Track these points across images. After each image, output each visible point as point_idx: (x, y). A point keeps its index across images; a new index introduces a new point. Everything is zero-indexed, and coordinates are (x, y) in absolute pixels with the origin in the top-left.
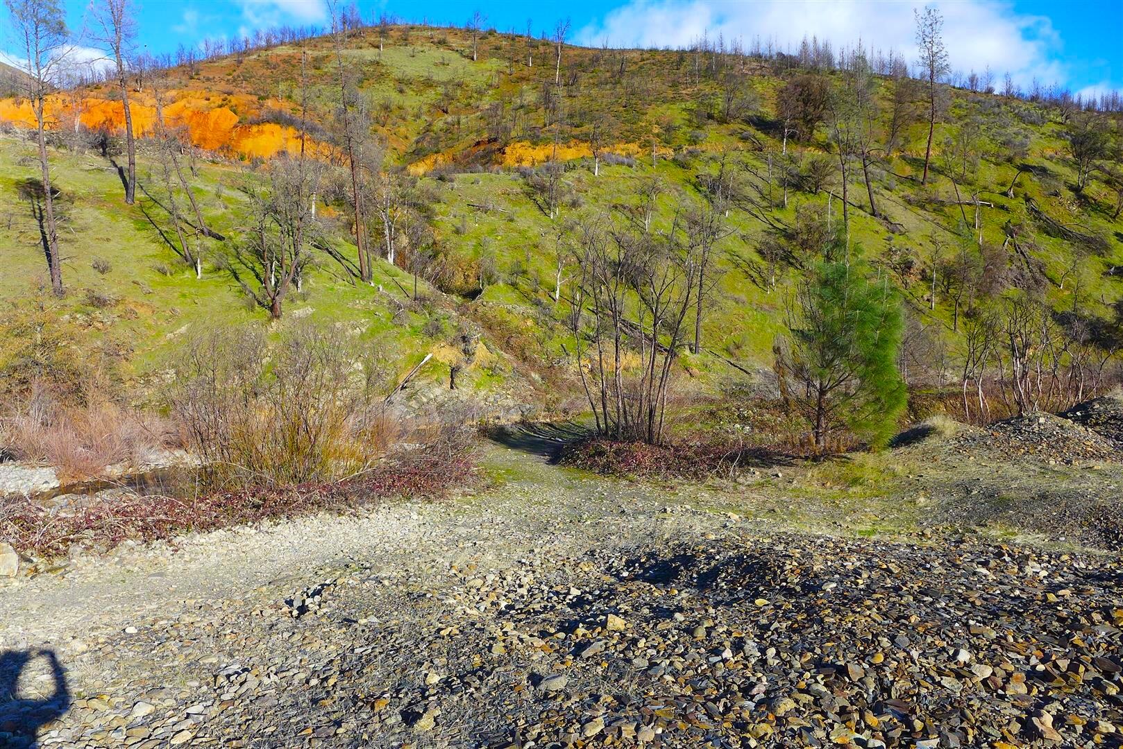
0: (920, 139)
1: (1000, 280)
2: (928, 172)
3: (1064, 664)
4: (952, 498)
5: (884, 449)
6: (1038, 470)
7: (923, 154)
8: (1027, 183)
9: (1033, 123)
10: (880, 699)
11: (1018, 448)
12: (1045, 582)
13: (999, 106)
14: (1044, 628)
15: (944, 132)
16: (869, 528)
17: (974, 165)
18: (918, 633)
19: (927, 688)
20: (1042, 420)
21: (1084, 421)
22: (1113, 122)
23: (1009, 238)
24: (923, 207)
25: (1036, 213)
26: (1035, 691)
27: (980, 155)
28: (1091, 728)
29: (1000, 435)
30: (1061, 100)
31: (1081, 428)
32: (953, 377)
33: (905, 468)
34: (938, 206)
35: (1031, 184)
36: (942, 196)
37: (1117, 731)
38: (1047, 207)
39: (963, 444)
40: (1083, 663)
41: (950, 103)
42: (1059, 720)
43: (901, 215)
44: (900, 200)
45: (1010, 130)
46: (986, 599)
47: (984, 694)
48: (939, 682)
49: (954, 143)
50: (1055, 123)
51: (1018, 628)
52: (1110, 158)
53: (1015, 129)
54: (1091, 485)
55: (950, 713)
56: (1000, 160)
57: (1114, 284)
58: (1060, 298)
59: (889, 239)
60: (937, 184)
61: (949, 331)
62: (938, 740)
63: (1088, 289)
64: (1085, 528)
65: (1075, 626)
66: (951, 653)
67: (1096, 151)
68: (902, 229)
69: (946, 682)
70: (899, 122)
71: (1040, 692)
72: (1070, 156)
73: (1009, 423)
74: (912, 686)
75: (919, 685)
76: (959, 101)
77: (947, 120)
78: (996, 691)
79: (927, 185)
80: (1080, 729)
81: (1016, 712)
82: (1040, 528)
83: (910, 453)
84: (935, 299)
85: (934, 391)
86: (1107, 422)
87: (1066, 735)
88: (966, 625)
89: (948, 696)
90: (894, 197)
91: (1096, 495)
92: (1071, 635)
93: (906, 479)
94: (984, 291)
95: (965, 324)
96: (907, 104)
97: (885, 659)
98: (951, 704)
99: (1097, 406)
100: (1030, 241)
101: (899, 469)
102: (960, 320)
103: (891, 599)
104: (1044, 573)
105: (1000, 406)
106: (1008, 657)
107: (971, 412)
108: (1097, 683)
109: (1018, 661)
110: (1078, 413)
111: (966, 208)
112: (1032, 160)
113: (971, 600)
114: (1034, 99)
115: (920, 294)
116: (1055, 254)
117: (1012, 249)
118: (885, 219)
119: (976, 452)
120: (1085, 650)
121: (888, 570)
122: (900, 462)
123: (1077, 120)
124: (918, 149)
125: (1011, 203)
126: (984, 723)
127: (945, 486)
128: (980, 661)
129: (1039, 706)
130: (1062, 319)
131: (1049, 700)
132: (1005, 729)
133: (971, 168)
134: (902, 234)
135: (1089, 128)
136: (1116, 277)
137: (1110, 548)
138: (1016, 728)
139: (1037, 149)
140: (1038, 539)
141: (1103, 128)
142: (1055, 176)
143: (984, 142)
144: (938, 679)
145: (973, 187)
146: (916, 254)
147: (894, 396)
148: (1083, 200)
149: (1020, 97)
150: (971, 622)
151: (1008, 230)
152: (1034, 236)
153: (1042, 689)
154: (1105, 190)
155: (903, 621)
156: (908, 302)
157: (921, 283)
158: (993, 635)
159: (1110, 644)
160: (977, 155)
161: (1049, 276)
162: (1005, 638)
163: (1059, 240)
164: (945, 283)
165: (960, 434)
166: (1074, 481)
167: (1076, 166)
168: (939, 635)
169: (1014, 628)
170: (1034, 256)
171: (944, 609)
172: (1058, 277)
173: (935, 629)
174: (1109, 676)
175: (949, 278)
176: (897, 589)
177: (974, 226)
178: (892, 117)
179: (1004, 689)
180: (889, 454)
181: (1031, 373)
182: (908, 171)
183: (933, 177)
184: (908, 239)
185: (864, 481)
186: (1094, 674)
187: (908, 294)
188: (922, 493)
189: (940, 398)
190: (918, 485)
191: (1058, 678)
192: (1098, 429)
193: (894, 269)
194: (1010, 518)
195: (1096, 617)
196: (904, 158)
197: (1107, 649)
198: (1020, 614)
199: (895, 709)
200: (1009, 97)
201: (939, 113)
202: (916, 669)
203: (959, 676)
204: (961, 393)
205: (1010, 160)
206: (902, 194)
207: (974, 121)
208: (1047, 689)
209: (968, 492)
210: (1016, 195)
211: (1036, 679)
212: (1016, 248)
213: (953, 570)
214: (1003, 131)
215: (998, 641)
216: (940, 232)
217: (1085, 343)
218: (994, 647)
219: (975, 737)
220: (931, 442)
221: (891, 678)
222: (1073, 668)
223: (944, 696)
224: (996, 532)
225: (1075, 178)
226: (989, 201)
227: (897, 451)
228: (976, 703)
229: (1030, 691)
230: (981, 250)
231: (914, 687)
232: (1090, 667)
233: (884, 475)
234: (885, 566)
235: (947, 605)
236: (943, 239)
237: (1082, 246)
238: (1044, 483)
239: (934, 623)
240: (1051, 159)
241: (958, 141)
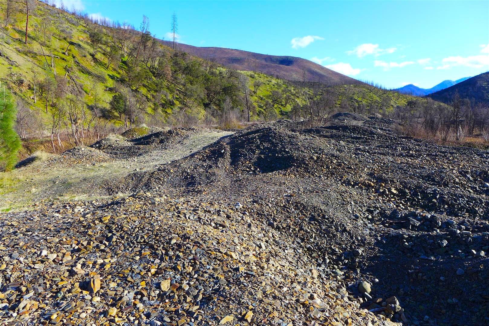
0: (22, 21)
1: (65, 91)
2: (27, 38)
3: (85, 243)
4: (48, 187)
5: (13, 169)
6: (82, 169)
7: (24, 29)
8: (73, 50)
9: (74, 24)
10: (5, 285)
11: (74, 161)
12: (82, 213)
13: (59, 14)
14: (78, 232)
15: (34, 20)
16: (8, 207)
17: (49, 38)
18: (23, 249)
19: (28, 272)
20: (83, 149)
21: (99, 148)
22: (105, 30)
23: (67, 73)
24: (26, 55)
25: (77, 63)
26: (75, 257)
27: (52, 34)
28: (95, 263)
29: (67, 157)
30: (84, 17)
31: (98, 151)
32: (47, 133)
33: (24, 177)
34: (34, 55)
35: (75, 50)
36: (35, 51)
37: (104, 261)
38: (82, 61)
39: (51, 162)
40: (92, 241)
41: (36, 7)
42: (83, 265)
43: (15, 57)
44: (14, 50)
45: (64, 26)
46: (55, 227)
47: (54, 265)
48: (34, 267)
49: (39, 27)
50: (83, 26)
51: (68, 235)
52: (105, 45)
53: (67, 26)
54: (102, 172)
55: (39, 278)
56: (61, 38)
57: (109, 94)
58: (89, 99)
59: (10, 68)
60: (32, 45)
61: (44, 113)
62: (34, 292)
63: (100, 96)
64: (101, 189)
65: (89, 227)
66: (39, 253)
67: (99, 41)
68: (16, 64)
69: (36, 266)
70: (11, 11)
71: (76, 257)
72: (89, 41)
73: (70, 152)
74: (20, 273)
75: (24, 272)
76: (40, 7)
77: (35, 15)
78: (59, 263)
79: (27, 44)
80: (91, 265)
81: (67, 268)
82: (84, 192)
83: (26, 169)
84: (36, 99)
85: (39, 140)
86: (107, 148)
87: (85, 270)
88: (46, 240)
89: (38, 272)
90: (11, 48)
91: (104, 176)
92: (88, 231)
93: (25, 182)
94: (58, 96)
95: (51, 110)
96: (14, 3)
97: (7, 266)
98: (39, 275)
99: (103, 142)
100: (76, 75)
101: (21, 177)
102: (49, 108)
103: (11, 238)
104: (83, 210)
105: (68, 145)
106: (63, 247)
107: (56, 148)
108: (97, 247)
109: (68, 247)
110: (97, 145)
111: (47, 58)
112: (74, 40)
113: (49, 228)
114: (74, 14)
115: (28, 95)
116: (86, 81)
117: (69, 78)
118: (7, 58)
119: (57, 165)
120: (93, 236)
121: (12, 225)
122: (22, 174)
123: (91, 26)
124: (22, 26)
125: (68, 58)
126: (53, 277)
127: (44, 182)
128: (52, 253)
129: (76, 262)
130: (91, 108)
131: (79, 259)
132: (62, 277)
133: (48, 40)
134: (16, 66)
135: (96, 31)
136: (109, 92)
137: (110, 195)
138: (67, 274)
139: (76, 36)
140: (83, 197)
141: (101, 32)
142: (84, 49)
143: (53, 28)
144: (33, 266)
145: (49, 49)
146: (25, 77)
147: (14, 144)
148: (95, 60)
149: (67, 12)
150: (48, 238)
151: (66, 69)
152: (78, 73)
153: (77, 255)
154: (103, 57)
155: (16, 246)
156: (23, 100)
157: (29, 90)
158: (57, 240)
159: (101, 231)
160: (50, 34)
161: (85, 90)
162: (62, 240)
163: (87, 75)
164: (40, 91)
165: (49, 158)
166: (96, 172)
167: (92, 46)
168: (33, 247)
169: (66, 235)
170: (78, 82)
171: (37, 235)
172: (88, 91)
173: (31, 246)
174: (101, 242)
175: (42, 89)
176: (15, 233)
177: (51, 66)
178: (6, 7)
179: (62, 260)
180: (16, 171)
181: (79, 130)
182: (17, 36)
183: (30, 41)
184: (20, 69)
185: (3, 186)
186: (96, 243)
187: (22, 95)
188: (34, 186)
189: (42, 143)
190: (31, 183)
191: (83, 249)
192: (104, 150)
193: (14, 83)
194: (72, 191)
195: (97, 222)
196: (14, 29)
197: (101, 233)
198: (68, 229)
199: (13, 286)
200: (63, 11)
201: (31, 11)
202: (22, 265)
203: (42, 262)
204: (51, 140)
205: (65, 39)
206: (15, 47)
207: (48, 18)
208: (79, 255)
209: (54, 182)
210: (69, 55)
211: (75, 252)
212: (71, 77)
213: (44, 217)
214: (61, 25)
215: (59, 242)
216: (36, 67)
217: (100, 117)
218: (57, 245)
219: (50, 284)
220: (36, 163)
221: (10, 273)
222: (89, 244)
223: (36, 272)
224: (67, 198)
225: (92, 51)
226: (58, 56)
227: (20, 170)
228: (50, 270)
229: (72, 258)
230: (55, 77)
231: (22, 274)
232: (95, 241)
233: (14, 182)
234: (10, 224)
235: (38, 233)
236: (37, 71)
237: (96, 78)
238: (85, 174)
239: (31, 243)
240: (82, 41)
241: (41, 26)
